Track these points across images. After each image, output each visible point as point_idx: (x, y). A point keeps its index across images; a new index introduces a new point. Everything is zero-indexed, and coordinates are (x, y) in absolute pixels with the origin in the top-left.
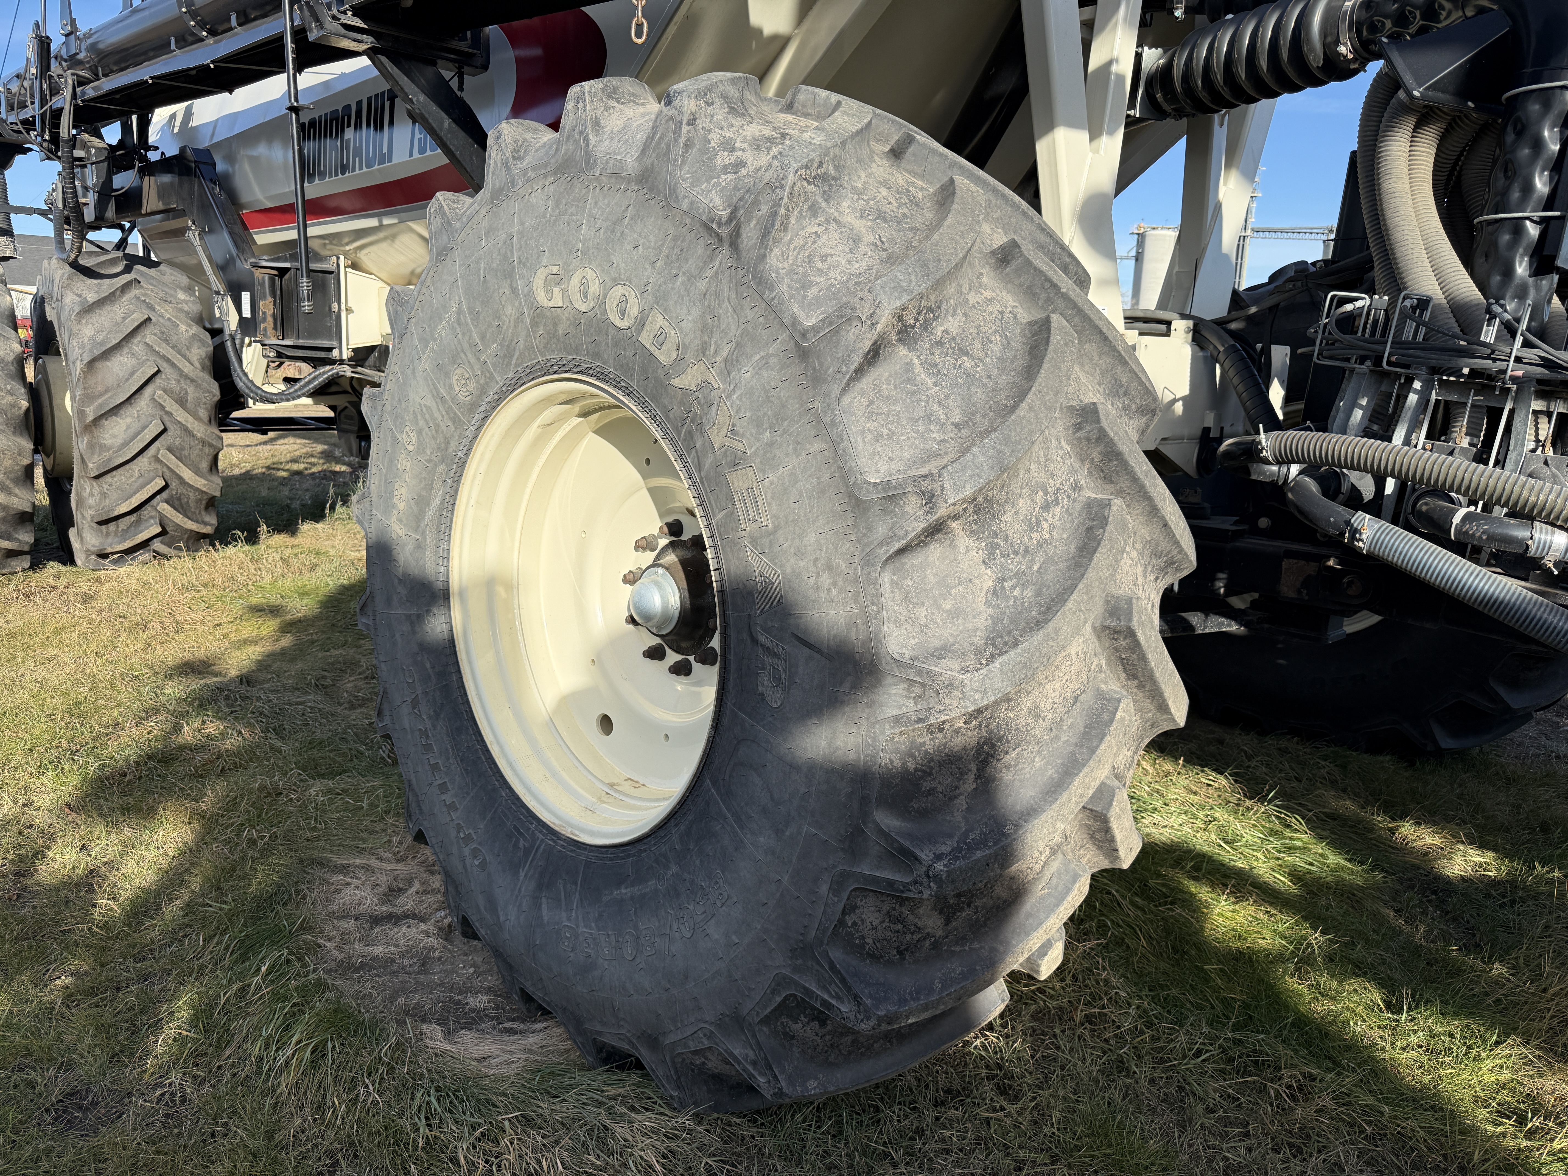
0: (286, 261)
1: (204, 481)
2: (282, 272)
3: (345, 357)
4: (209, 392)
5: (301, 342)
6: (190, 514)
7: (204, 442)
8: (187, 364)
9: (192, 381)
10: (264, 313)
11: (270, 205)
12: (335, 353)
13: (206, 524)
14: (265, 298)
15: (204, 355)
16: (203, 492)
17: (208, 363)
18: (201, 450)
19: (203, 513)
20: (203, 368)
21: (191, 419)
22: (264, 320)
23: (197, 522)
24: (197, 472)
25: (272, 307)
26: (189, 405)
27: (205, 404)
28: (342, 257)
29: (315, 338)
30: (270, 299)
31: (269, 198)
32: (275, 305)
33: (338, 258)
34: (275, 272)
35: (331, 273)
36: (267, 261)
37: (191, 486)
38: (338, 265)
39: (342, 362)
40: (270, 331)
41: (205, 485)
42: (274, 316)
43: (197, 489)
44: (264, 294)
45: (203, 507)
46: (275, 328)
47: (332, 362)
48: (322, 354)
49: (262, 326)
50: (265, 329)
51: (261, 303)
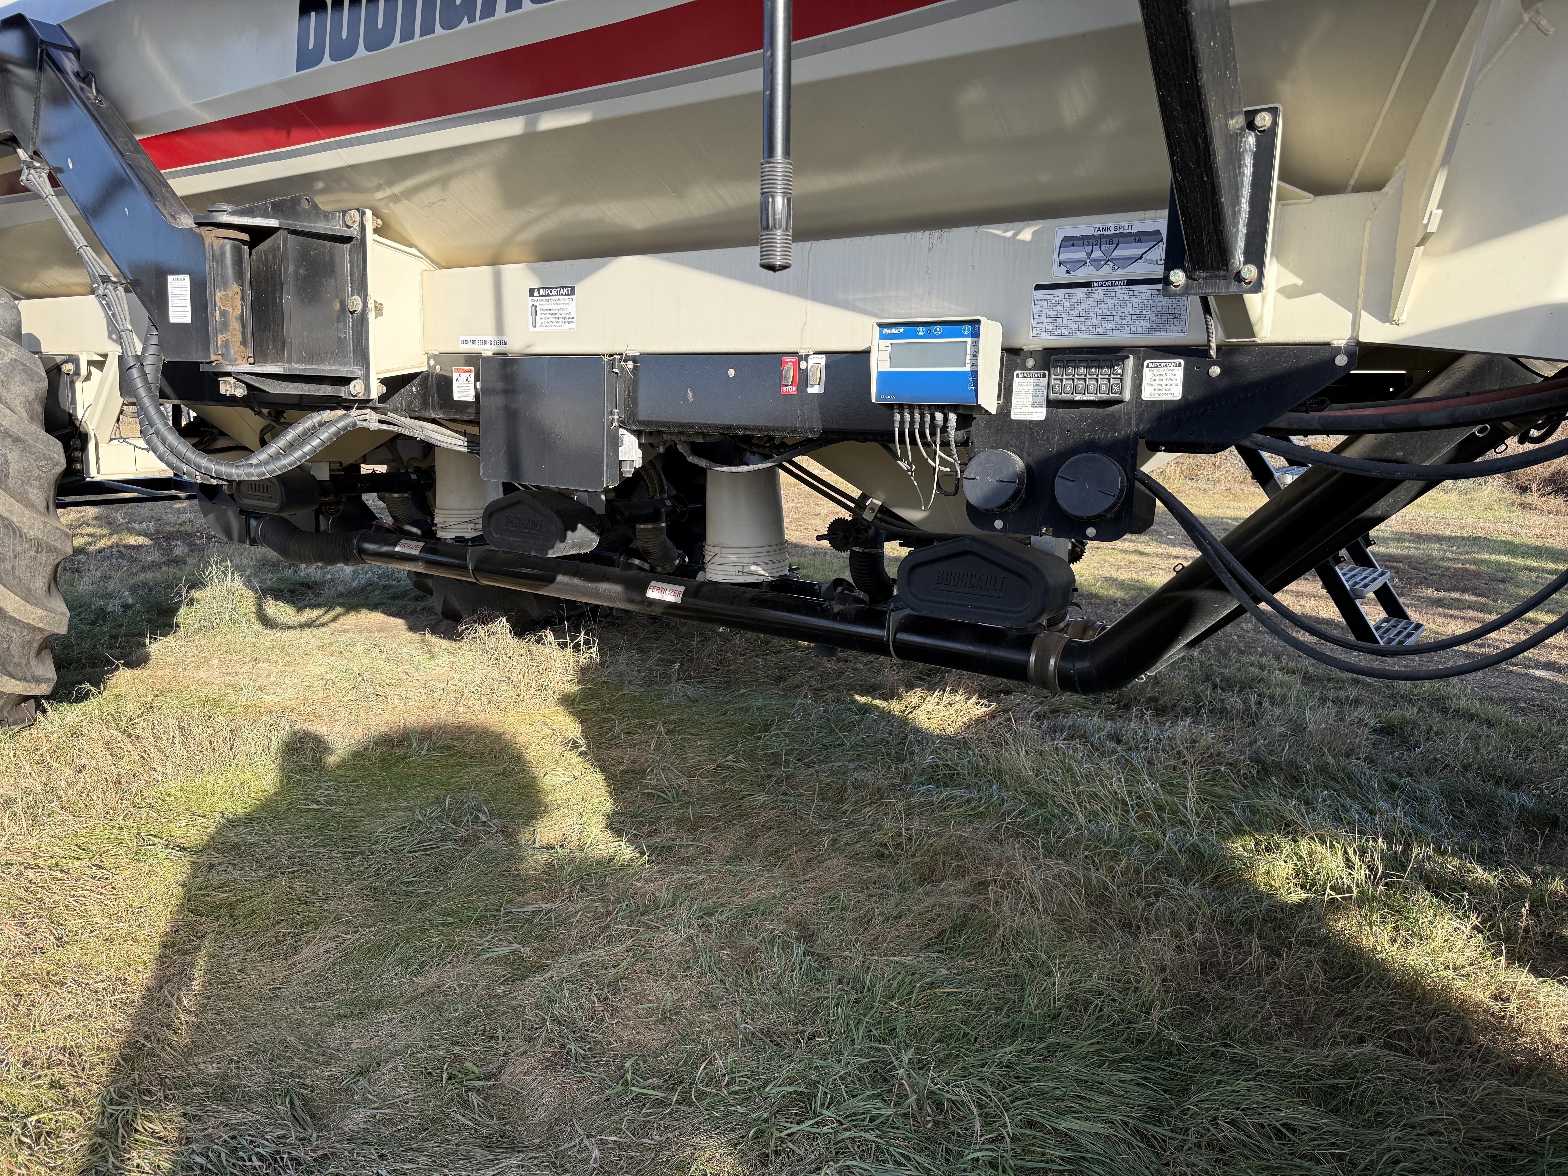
0: (265, 215)
1: (39, 612)
2: (258, 235)
3: (374, 395)
4: (45, 457)
5: (297, 368)
6: (11, 668)
7: (39, 546)
8: (7, 412)
9: (16, 440)
10: (224, 314)
11: (208, 118)
12: (356, 389)
13: (38, 680)
14: (225, 284)
15: (31, 395)
16: (35, 628)
17: (39, 409)
18: (33, 559)
19: (33, 662)
20: (32, 418)
21: (17, 507)
22: (225, 326)
23: (25, 679)
24: (28, 596)
25: (239, 302)
26: (11, 483)
27: (39, 478)
28: (369, 213)
29: (319, 360)
30: (236, 288)
31: (207, 106)
32: (243, 299)
33: (362, 214)
34: (245, 237)
35: (347, 240)
36: (233, 213)
37: (16, 622)
38: (363, 227)
39: (364, 403)
40: (236, 348)
41: (41, 619)
42: (242, 319)
43: (28, 626)
44: (224, 277)
45: (33, 652)
46: (244, 343)
47: (346, 404)
48: (327, 390)
49: (221, 338)
50: (226, 345)
51: (218, 294)
